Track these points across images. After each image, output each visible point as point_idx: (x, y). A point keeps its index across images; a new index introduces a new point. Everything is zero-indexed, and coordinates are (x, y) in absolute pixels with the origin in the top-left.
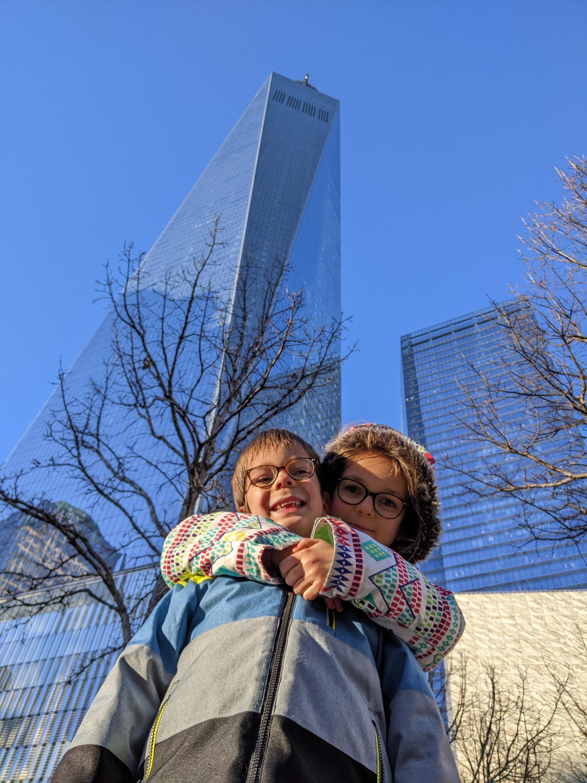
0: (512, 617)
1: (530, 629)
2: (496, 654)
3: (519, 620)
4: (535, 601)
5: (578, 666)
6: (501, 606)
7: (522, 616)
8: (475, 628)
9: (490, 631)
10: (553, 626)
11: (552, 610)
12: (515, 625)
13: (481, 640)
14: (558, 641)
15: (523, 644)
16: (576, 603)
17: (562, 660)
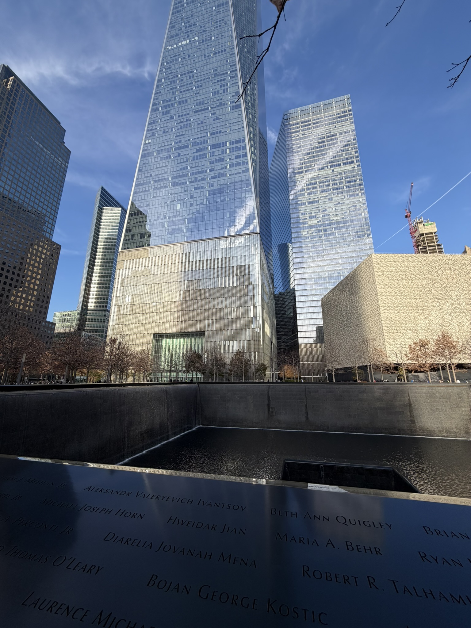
0: (395, 262)
1: (400, 266)
2: (390, 273)
3: (397, 263)
4: (402, 257)
5: (414, 277)
6: (391, 258)
7: (398, 261)
8: (383, 265)
9: (388, 266)
10: (407, 265)
11: (407, 260)
12: (396, 264)
13: (385, 269)
14: (408, 270)
15: (398, 270)
16: (415, 258)
17: (409, 275)
